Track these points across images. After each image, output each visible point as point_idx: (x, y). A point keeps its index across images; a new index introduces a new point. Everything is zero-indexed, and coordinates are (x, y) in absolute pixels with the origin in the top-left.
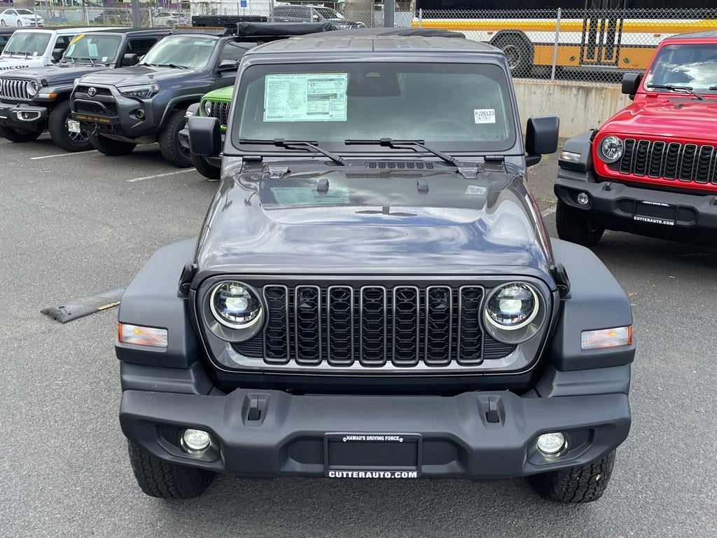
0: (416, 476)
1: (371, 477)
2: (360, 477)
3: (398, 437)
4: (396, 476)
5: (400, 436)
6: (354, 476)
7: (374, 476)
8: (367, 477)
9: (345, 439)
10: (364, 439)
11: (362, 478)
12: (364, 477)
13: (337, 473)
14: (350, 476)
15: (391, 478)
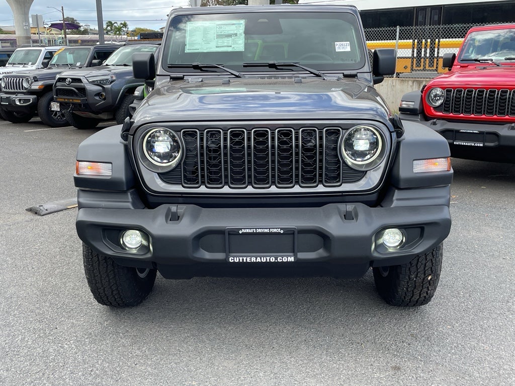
0: (293, 261)
1: (260, 261)
2: (252, 261)
3: (279, 229)
4: (279, 260)
5: (281, 229)
6: (248, 261)
7: (263, 261)
8: (257, 261)
9: (240, 232)
10: (255, 231)
11: (254, 262)
12: (255, 261)
13: (235, 258)
14: (245, 261)
15: (275, 262)
